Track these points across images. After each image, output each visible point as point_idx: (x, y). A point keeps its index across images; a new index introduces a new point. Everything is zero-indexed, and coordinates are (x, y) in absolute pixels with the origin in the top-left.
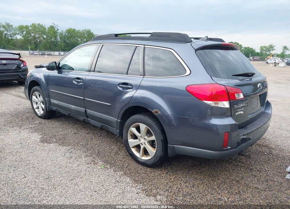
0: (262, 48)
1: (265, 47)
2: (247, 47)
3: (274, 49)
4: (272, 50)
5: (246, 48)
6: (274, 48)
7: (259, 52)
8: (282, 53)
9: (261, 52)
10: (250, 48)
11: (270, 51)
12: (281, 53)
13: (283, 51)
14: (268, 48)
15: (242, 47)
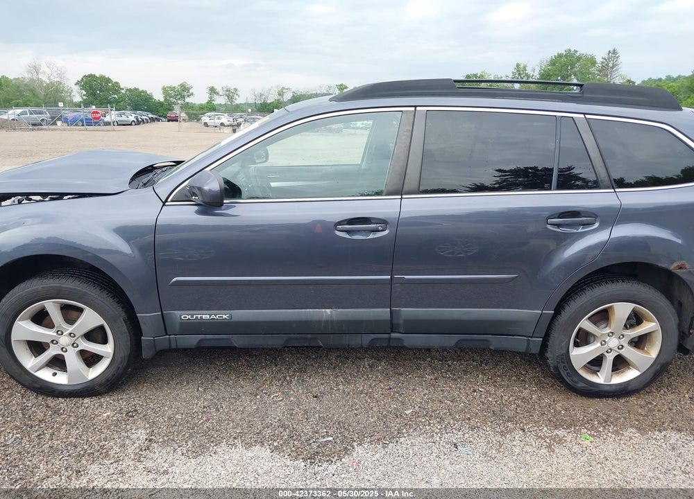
0: (165, 91)
1: (173, 89)
2: (132, 87)
3: (192, 94)
4: (188, 96)
5: (130, 90)
6: (191, 91)
7: (162, 100)
8: (210, 102)
9: (166, 99)
10: (141, 90)
11: (183, 97)
12: (207, 103)
13: (211, 98)
14: (178, 90)
15: (121, 87)
